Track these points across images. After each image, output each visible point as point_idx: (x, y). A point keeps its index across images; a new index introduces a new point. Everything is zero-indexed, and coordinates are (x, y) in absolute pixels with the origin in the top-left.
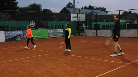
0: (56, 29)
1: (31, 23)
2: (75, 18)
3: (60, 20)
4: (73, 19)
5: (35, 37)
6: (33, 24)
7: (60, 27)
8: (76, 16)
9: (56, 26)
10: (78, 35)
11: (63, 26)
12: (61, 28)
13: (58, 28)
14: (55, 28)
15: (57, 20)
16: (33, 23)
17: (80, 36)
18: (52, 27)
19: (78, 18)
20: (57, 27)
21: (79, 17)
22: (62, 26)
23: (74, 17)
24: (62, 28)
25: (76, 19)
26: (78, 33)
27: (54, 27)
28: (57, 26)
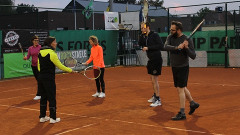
0: (69, 49)
1: (9, 36)
2: (113, 22)
3: (66, 29)
4: (109, 26)
5: (18, 73)
6: (13, 38)
7: (78, 45)
8: (116, 18)
9: (70, 43)
10: (121, 63)
11: (87, 44)
12: (81, 48)
13: (76, 49)
14: (67, 48)
15: (58, 29)
16: (14, 35)
17: (126, 66)
18: (60, 45)
19: (120, 22)
20: (72, 45)
21: (122, 20)
22: (85, 42)
23: (112, 20)
24: (85, 48)
25: (115, 26)
26: (121, 58)
27: (65, 45)
28: (73, 42)
